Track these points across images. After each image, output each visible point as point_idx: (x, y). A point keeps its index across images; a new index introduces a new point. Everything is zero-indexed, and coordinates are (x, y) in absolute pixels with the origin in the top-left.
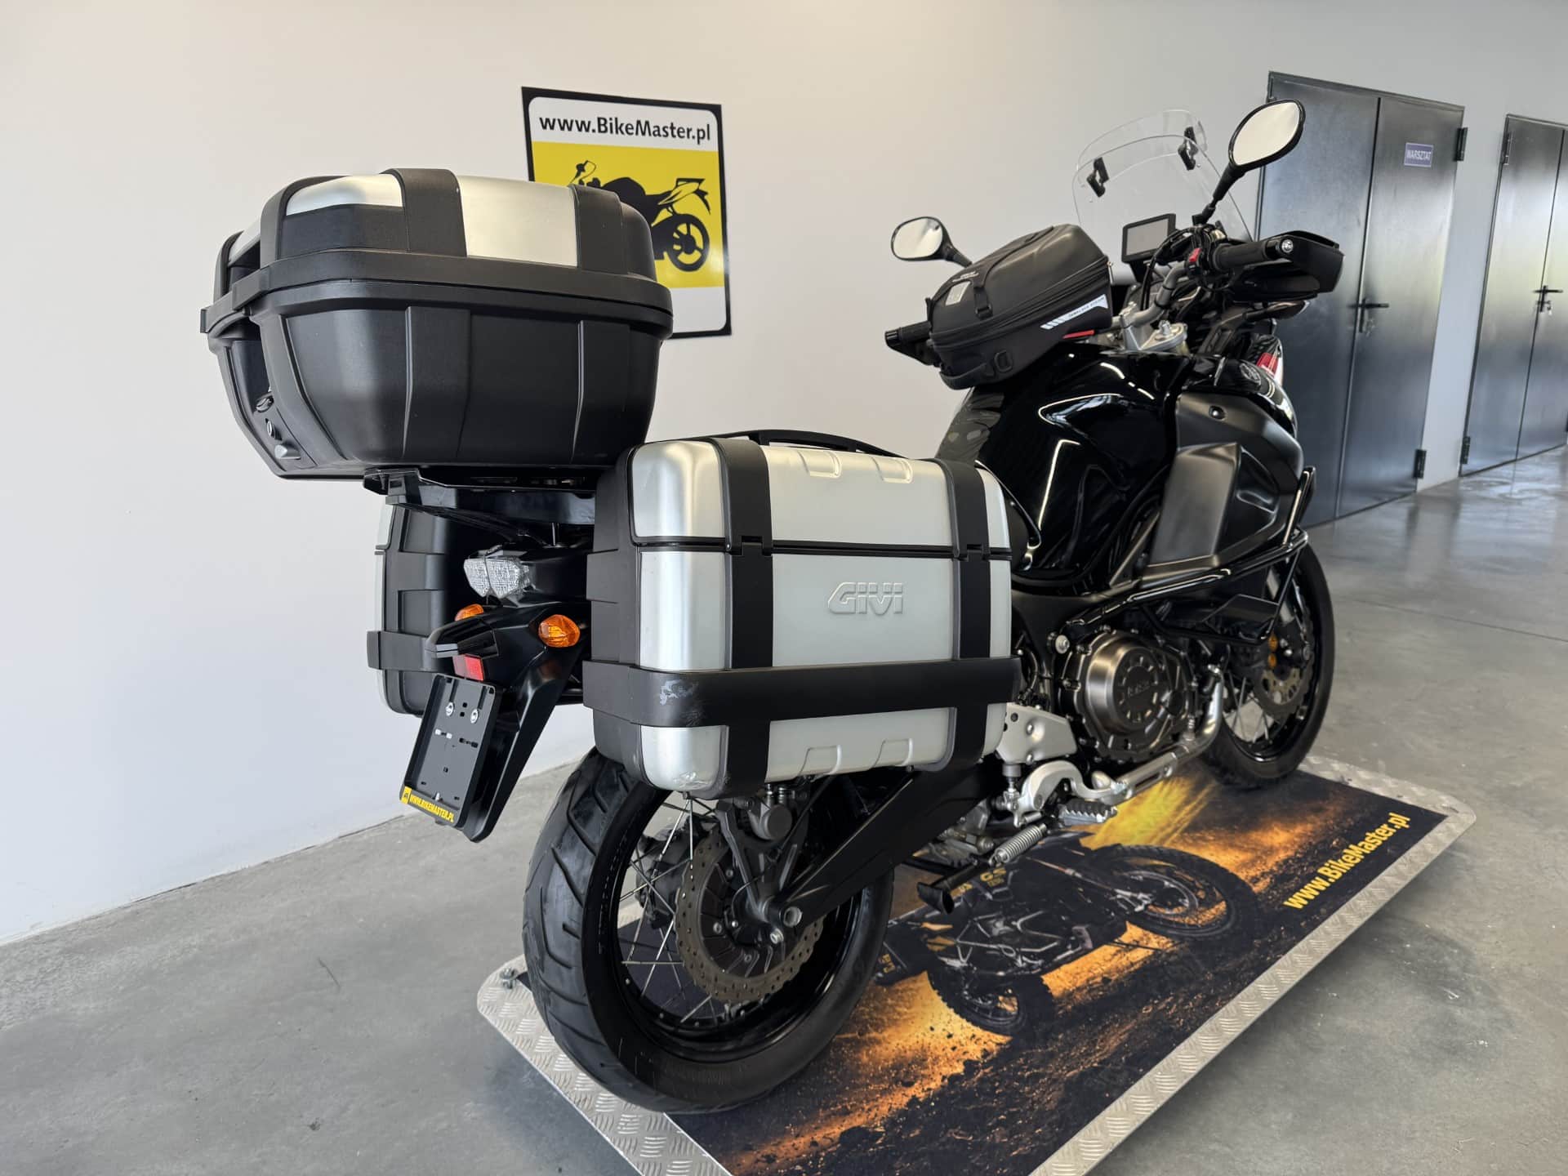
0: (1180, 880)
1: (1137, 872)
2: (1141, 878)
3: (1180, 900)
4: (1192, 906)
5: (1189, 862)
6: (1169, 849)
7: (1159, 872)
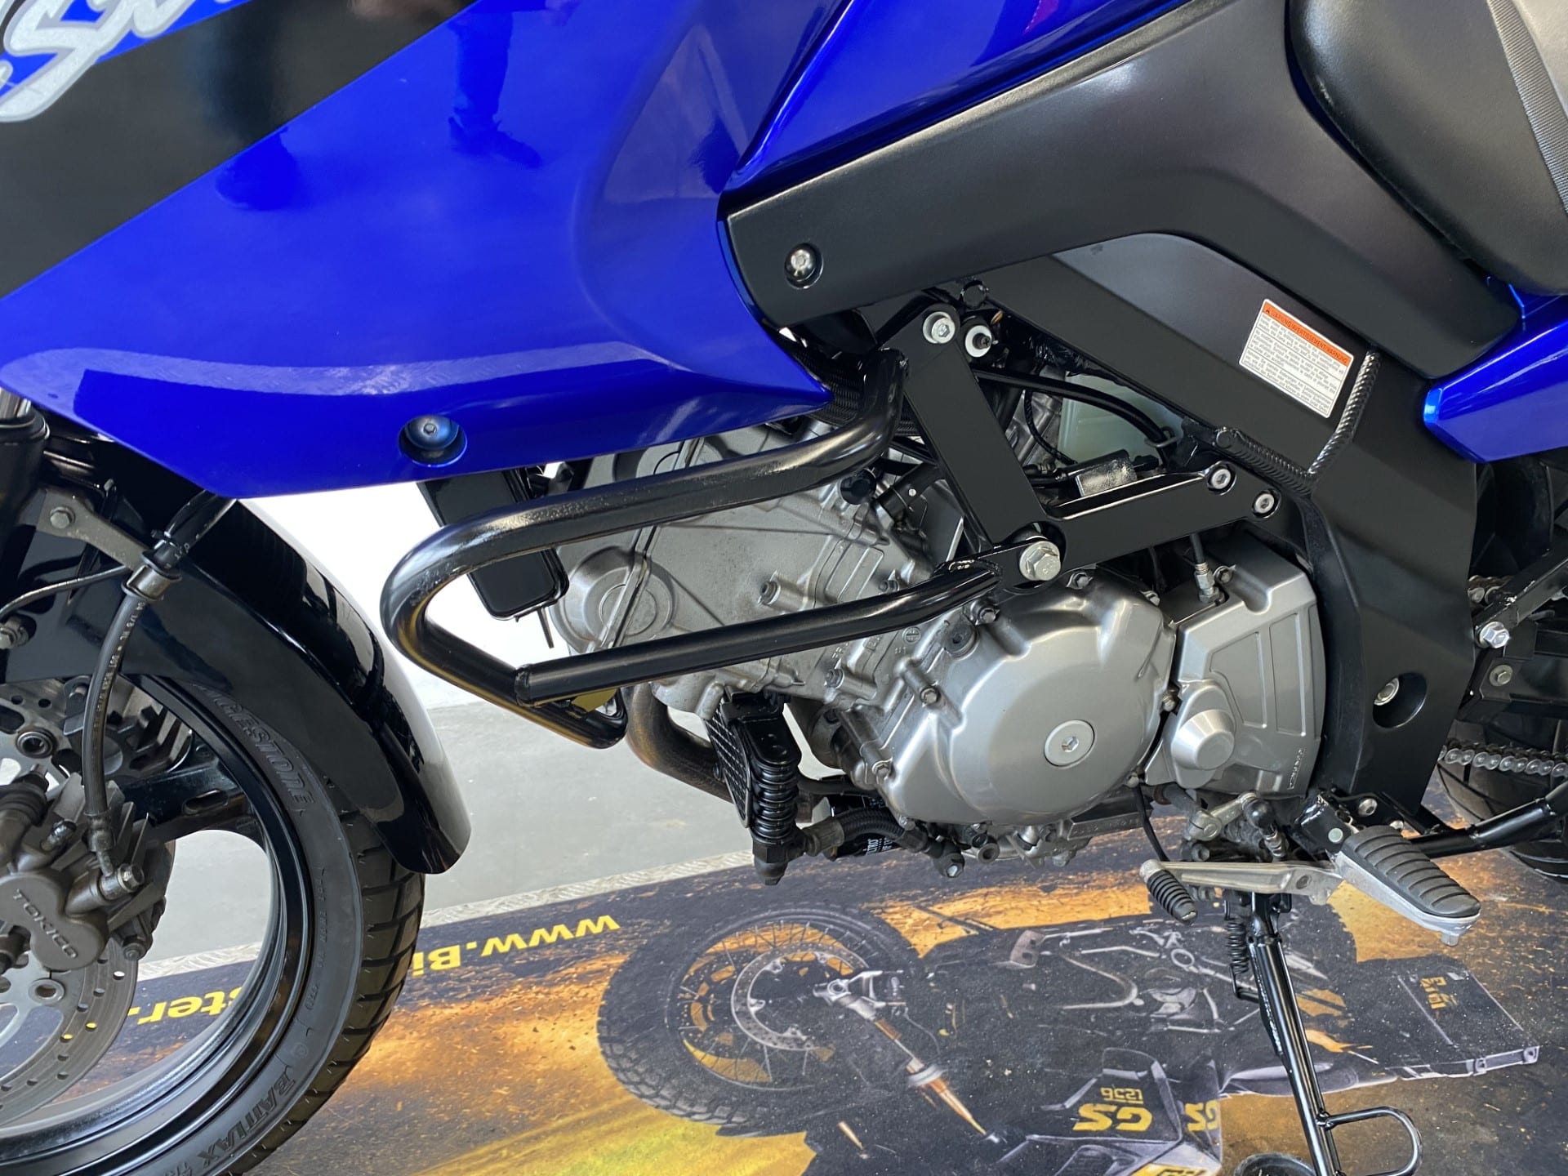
0: (723, 1011)
1: (780, 1046)
2: (788, 1034)
3: (777, 971)
4: (769, 958)
5: (640, 1046)
6: (632, 1088)
7: (734, 1036)
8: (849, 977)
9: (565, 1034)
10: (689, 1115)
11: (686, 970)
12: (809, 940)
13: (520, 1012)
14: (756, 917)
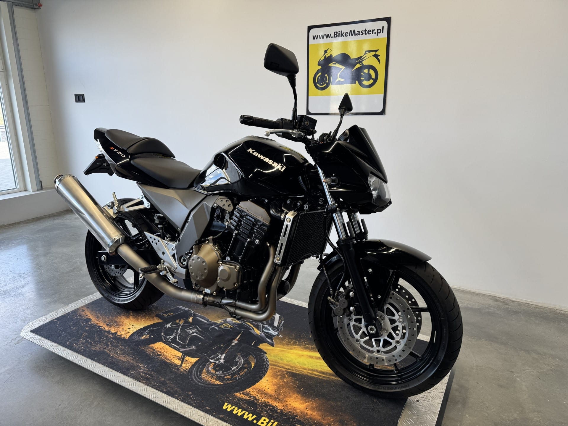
1: (242, 359)
2: (238, 360)
3: (221, 371)
5: (258, 373)
6: (268, 368)
7: (244, 365)
8: (215, 363)
9: (265, 384)
10: (267, 358)
11: (232, 382)
12: (206, 373)
13: (266, 394)
14: (204, 385)
